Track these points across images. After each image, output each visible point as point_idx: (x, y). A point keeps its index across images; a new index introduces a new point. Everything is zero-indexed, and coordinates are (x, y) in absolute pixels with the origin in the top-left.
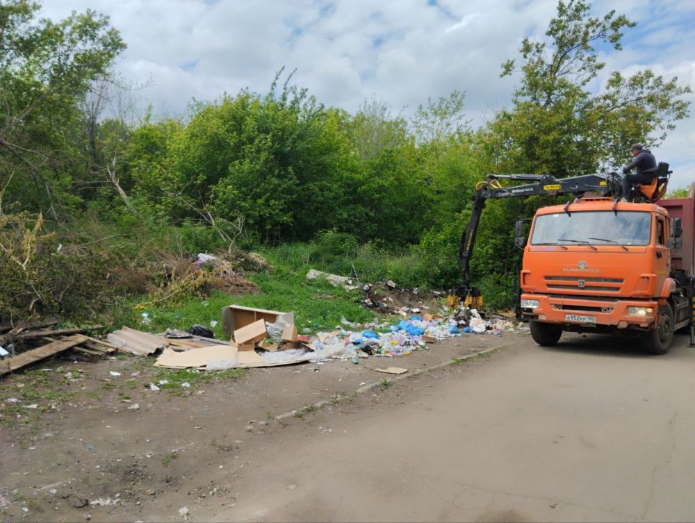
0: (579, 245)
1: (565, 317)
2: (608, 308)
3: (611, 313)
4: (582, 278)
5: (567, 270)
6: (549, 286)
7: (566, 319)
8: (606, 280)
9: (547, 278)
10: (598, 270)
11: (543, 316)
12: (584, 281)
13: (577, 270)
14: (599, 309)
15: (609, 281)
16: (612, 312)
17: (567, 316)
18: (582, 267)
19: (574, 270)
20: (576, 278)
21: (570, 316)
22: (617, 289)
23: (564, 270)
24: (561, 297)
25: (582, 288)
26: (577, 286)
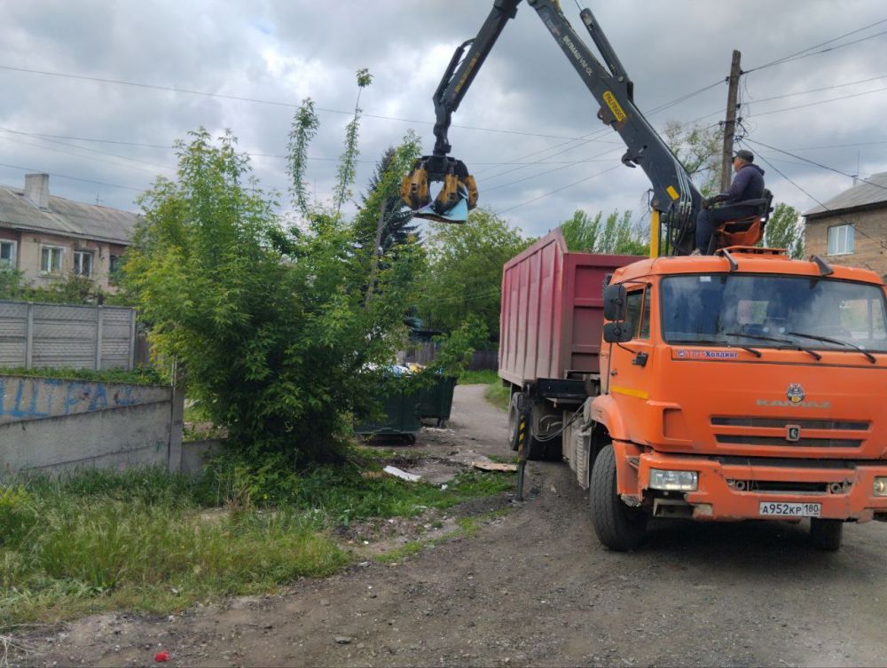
0: (779, 349)
1: (759, 508)
2: (841, 484)
3: (848, 494)
4: (794, 421)
5: (765, 403)
6: (722, 438)
7: (761, 513)
8: (839, 424)
9: (716, 420)
10: (826, 405)
11: (709, 507)
12: (798, 427)
13: (787, 403)
14: (821, 487)
15: (845, 428)
16: (849, 492)
17: (763, 505)
18: (796, 397)
19: (780, 404)
20: (780, 422)
21: (768, 505)
22: (857, 443)
23: (759, 403)
24: (746, 464)
25: (791, 443)
26: (784, 438)
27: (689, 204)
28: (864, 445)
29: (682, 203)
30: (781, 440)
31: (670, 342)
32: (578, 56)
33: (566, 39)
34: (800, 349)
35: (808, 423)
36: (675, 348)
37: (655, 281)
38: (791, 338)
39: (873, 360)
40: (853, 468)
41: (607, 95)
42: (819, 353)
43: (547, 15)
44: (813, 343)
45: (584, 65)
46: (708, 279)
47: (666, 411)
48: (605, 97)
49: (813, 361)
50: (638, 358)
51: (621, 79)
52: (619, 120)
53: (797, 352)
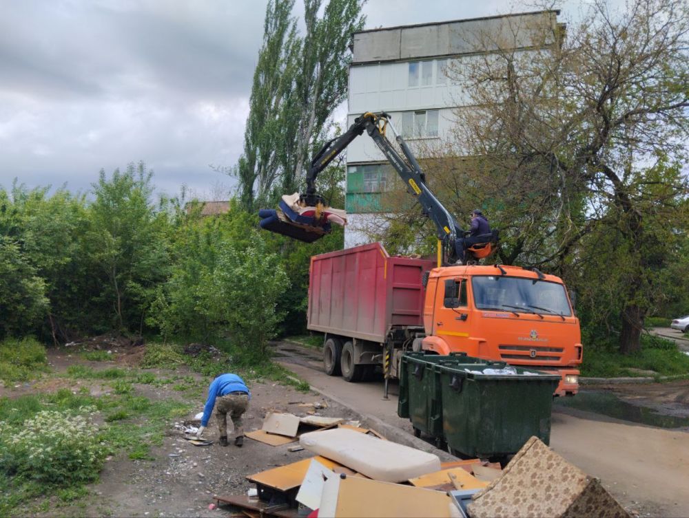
27: (455, 235)
28: (561, 360)
29: (451, 235)
30: (528, 357)
31: (479, 309)
32: (395, 161)
33: (389, 153)
34: (534, 314)
35: (538, 348)
36: (483, 311)
37: (469, 278)
38: (529, 308)
39: (564, 319)
40: (557, 371)
41: (411, 181)
42: (543, 316)
43: (378, 141)
44: (539, 311)
45: (399, 166)
46: (492, 278)
47: (481, 342)
48: (410, 182)
49: (540, 319)
50: (462, 316)
51: (417, 172)
52: (418, 193)
53: (532, 315)
